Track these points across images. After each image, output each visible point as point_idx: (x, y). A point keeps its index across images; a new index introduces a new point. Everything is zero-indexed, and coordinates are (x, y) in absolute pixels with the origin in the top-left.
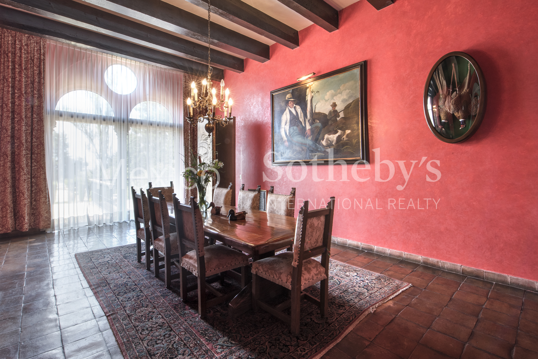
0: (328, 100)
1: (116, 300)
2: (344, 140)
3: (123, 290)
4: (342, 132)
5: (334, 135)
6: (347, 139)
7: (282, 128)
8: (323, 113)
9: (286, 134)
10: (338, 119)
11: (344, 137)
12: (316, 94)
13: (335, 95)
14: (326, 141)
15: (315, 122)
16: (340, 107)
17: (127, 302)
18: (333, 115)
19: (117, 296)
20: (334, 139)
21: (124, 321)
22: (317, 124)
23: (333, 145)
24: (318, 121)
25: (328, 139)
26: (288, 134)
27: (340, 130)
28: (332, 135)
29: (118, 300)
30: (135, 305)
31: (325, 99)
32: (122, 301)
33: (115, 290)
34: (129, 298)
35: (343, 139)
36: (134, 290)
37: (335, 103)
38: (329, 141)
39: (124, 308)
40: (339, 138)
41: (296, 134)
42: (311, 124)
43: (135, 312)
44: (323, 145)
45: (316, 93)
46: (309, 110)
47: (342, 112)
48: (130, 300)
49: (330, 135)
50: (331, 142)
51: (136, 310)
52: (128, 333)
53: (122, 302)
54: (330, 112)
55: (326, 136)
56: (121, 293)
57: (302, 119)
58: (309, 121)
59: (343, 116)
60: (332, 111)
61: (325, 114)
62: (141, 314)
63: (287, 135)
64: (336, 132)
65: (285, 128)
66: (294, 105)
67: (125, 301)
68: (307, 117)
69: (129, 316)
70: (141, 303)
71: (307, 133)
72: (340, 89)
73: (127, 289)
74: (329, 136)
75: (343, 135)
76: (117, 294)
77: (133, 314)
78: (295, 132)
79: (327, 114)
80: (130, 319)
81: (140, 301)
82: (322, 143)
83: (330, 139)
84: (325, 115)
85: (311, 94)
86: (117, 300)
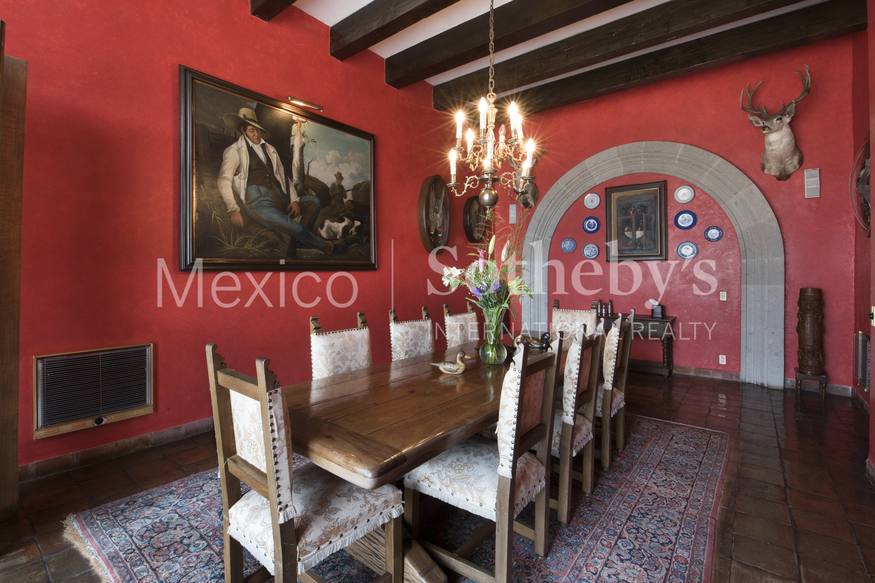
0: (331, 164)
1: (682, 534)
2: (353, 234)
3: (652, 545)
4: (349, 223)
5: (339, 224)
6: (356, 233)
7: (225, 178)
8: (323, 183)
9: (236, 195)
10: (345, 200)
11: (353, 229)
12: (311, 143)
13: (342, 162)
14: (327, 232)
15: (307, 191)
16: (347, 183)
17: (671, 518)
18: (338, 192)
19: (674, 541)
20: (339, 230)
21: (699, 499)
22: (311, 197)
23: (338, 239)
24: (314, 194)
25: (329, 228)
26: (243, 197)
27: (348, 218)
28: (335, 223)
29: (679, 531)
30: (665, 506)
31: (325, 160)
32: (676, 525)
33: (666, 558)
34: (662, 521)
35: (351, 232)
36: (637, 529)
37: (341, 174)
38: (332, 231)
39: (683, 514)
40: (346, 229)
41: (265, 203)
42: (300, 194)
43: (674, 498)
44: (321, 236)
45: (310, 140)
46: (296, 166)
47: (350, 192)
48: (664, 516)
49: (333, 222)
50: (335, 234)
51: (671, 499)
52: (706, 486)
53: (678, 523)
54: (333, 185)
55: (327, 223)
56: (661, 541)
57: (280, 177)
58: (296, 186)
59: (351, 199)
60: (337, 184)
61: (325, 184)
62: (671, 492)
63: (241, 201)
64: (342, 221)
65: (233, 182)
66: (263, 141)
67: (671, 520)
68: (292, 178)
69: (687, 499)
70: (654, 503)
71: (291, 209)
72: (347, 155)
73: (645, 541)
74: (331, 223)
75: (352, 228)
76: (670, 546)
77: (680, 497)
78: (261, 199)
79: (329, 186)
80: (689, 496)
81: (652, 505)
82: (320, 233)
83: (333, 229)
84: (324, 186)
85: (301, 138)
86: (681, 532)
